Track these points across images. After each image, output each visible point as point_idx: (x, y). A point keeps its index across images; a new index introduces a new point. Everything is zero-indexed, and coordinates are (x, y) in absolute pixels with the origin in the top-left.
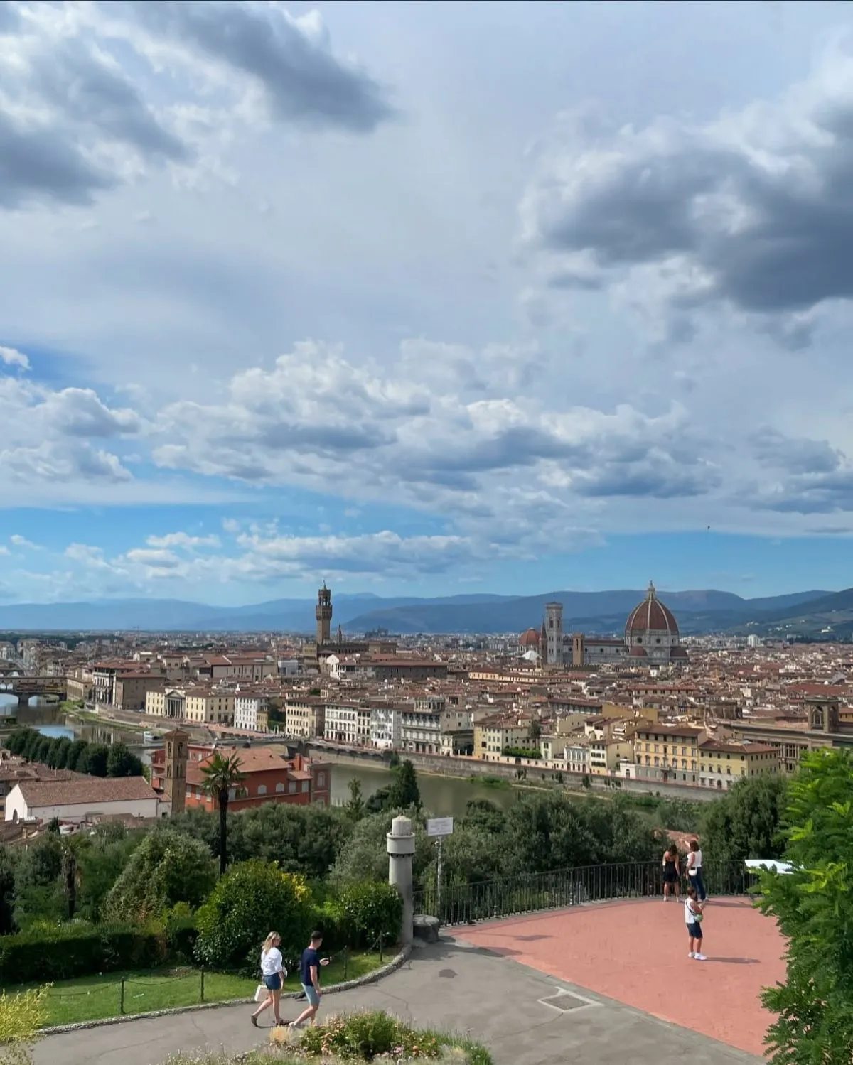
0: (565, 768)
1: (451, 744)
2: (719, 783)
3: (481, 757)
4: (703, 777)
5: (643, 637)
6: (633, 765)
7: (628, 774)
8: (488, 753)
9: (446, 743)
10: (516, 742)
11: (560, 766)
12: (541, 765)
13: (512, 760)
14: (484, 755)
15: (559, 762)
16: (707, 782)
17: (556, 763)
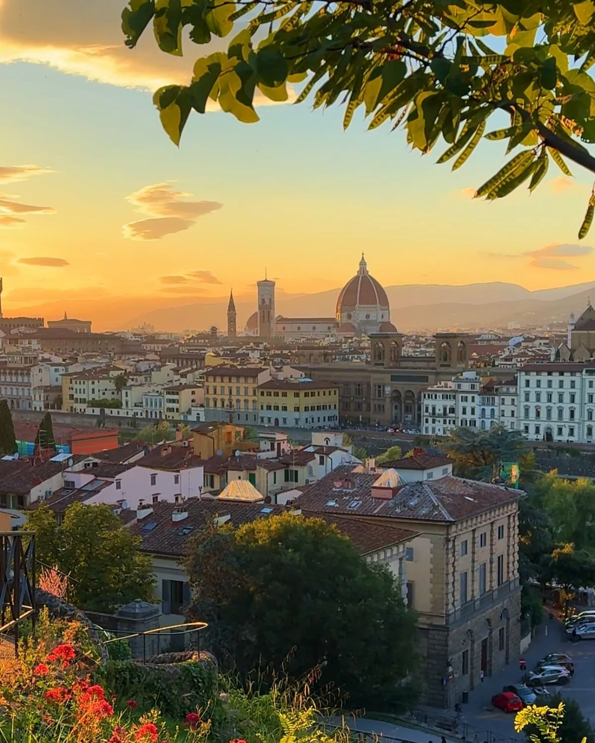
0: (144, 415)
1: (42, 399)
2: (277, 420)
3: (69, 410)
4: (262, 416)
5: (352, 313)
6: (203, 409)
7: (198, 418)
8: (75, 405)
9: (37, 398)
10: (104, 394)
11: (139, 414)
12: (122, 413)
13: (97, 411)
14: (72, 407)
15: (138, 410)
16: (266, 420)
17: (136, 411)
